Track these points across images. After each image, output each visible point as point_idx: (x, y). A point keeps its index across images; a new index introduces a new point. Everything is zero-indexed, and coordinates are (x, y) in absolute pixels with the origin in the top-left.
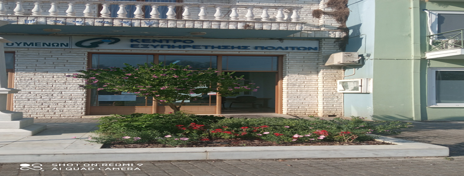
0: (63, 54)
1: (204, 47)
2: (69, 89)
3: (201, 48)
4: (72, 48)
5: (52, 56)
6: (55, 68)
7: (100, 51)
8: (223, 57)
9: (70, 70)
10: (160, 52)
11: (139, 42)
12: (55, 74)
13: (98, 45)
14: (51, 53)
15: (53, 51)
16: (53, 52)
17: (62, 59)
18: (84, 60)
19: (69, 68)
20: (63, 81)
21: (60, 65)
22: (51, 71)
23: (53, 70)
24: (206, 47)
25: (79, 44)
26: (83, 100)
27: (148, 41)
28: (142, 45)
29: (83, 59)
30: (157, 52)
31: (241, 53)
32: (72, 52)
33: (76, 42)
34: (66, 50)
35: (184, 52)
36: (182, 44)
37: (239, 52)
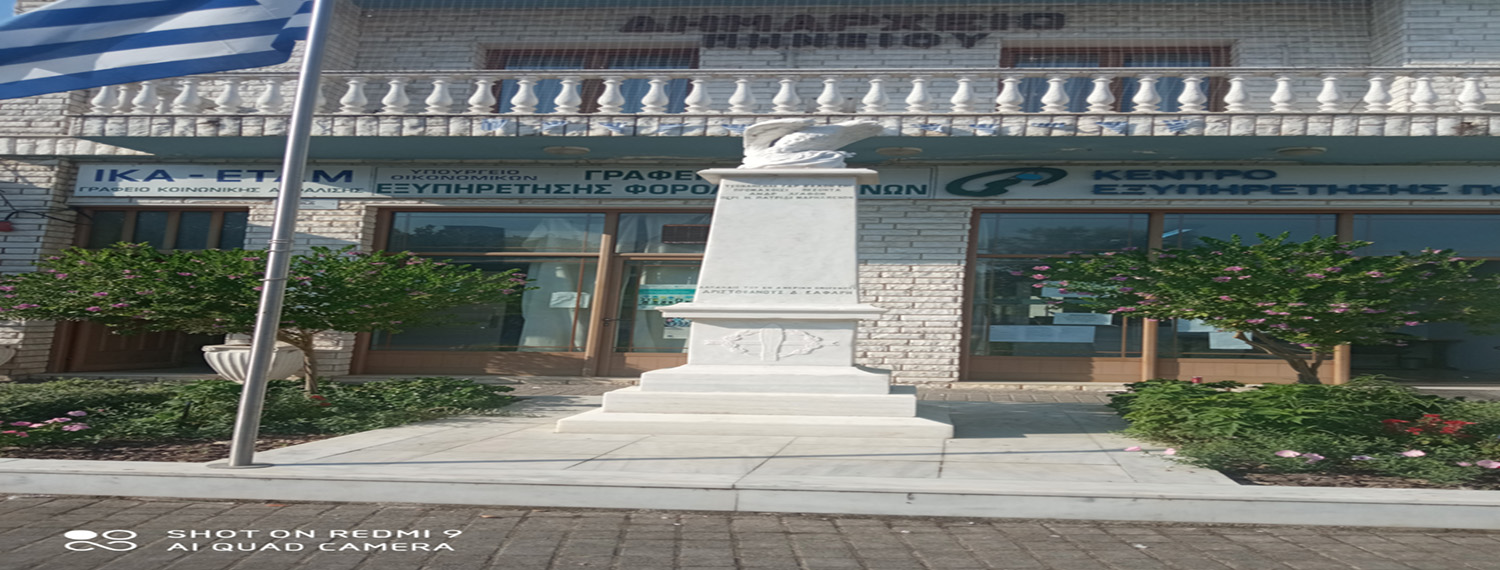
0: (909, 214)
1: (1306, 189)
2: (920, 308)
3: (1296, 193)
4: (937, 197)
5: (881, 219)
6: (886, 252)
7: (1009, 205)
8: (1356, 216)
9: (925, 257)
10: (1175, 205)
11: (1117, 179)
12: (884, 268)
13: (1007, 188)
14: (878, 211)
15: (885, 206)
16: (884, 209)
17: (907, 227)
18: (964, 229)
19: (922, 251)
20: (905, 287)
21: (900, 244)
22: (875, 260)
23: (880, 256)
24: (1312, 189)
25: (955, 188)
26: (954, 338)
27: (1143, 174)
28: (1125, 186)
29: (960, 227)
30: (1164, 206)
31: (1417, 205)
32: (933, 208)
33: (949, 182)
34: (918, 203)
35: (1244, 205)
36: (1240, 181)
37: (1411, 201)
